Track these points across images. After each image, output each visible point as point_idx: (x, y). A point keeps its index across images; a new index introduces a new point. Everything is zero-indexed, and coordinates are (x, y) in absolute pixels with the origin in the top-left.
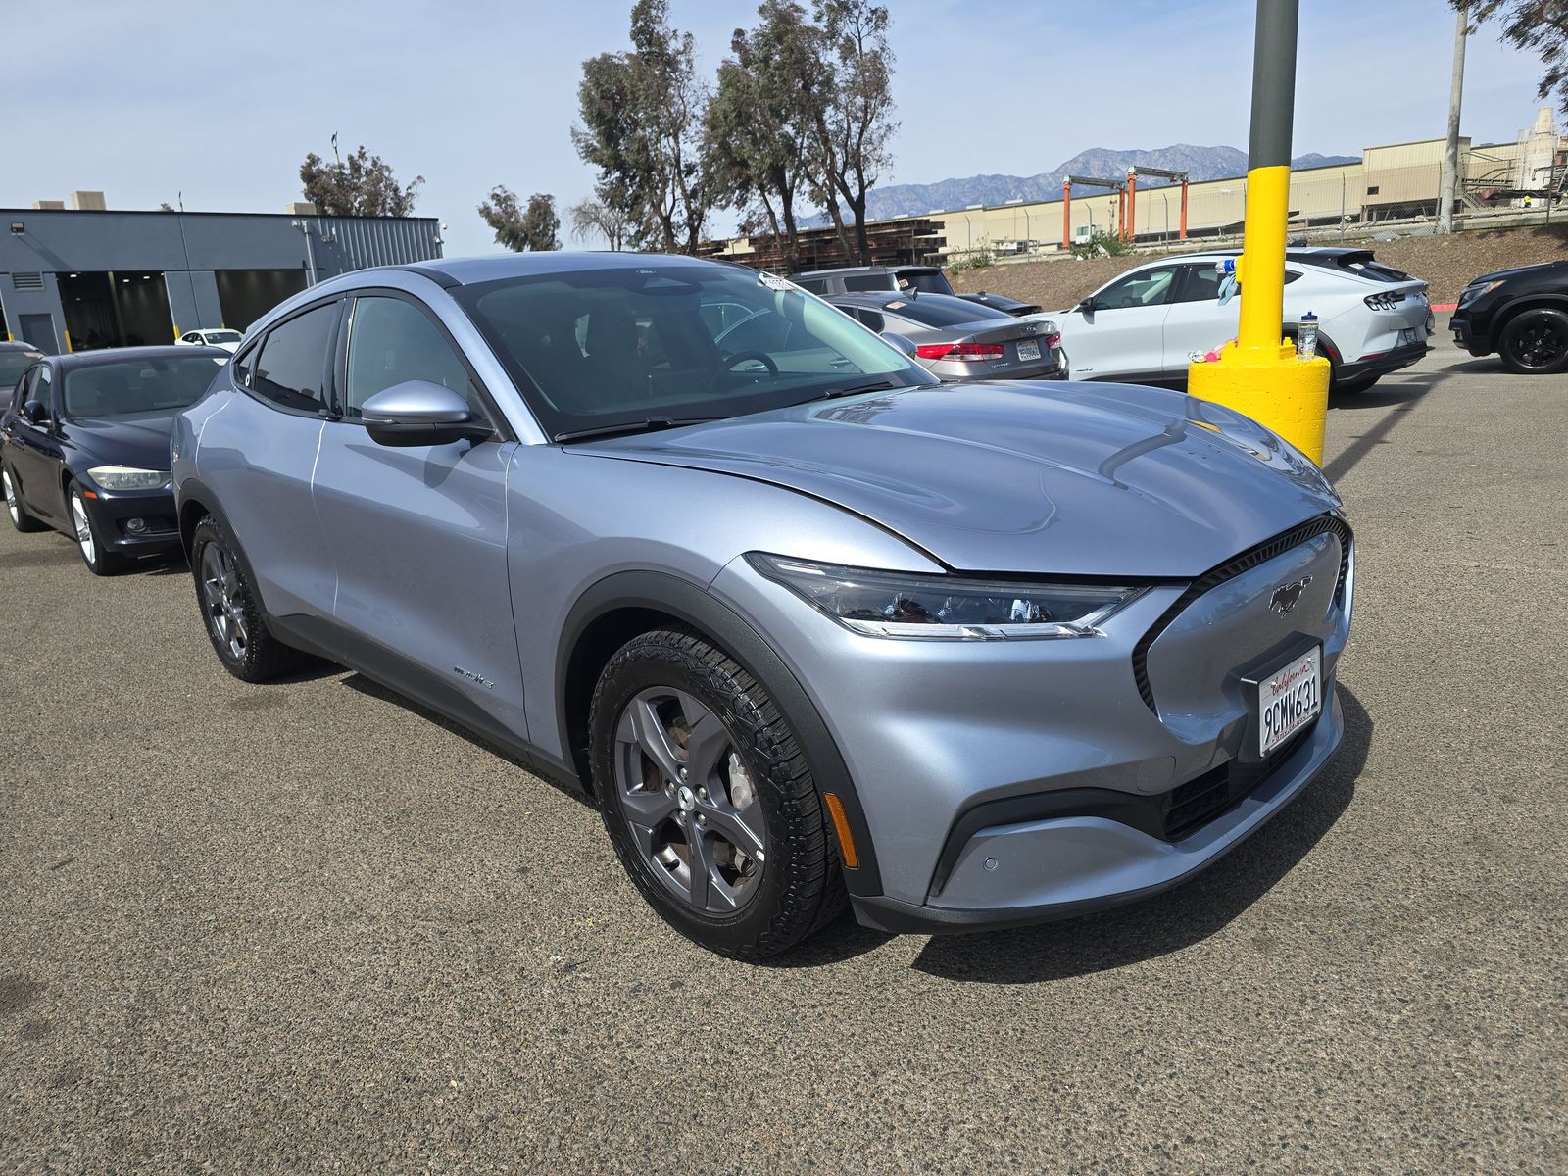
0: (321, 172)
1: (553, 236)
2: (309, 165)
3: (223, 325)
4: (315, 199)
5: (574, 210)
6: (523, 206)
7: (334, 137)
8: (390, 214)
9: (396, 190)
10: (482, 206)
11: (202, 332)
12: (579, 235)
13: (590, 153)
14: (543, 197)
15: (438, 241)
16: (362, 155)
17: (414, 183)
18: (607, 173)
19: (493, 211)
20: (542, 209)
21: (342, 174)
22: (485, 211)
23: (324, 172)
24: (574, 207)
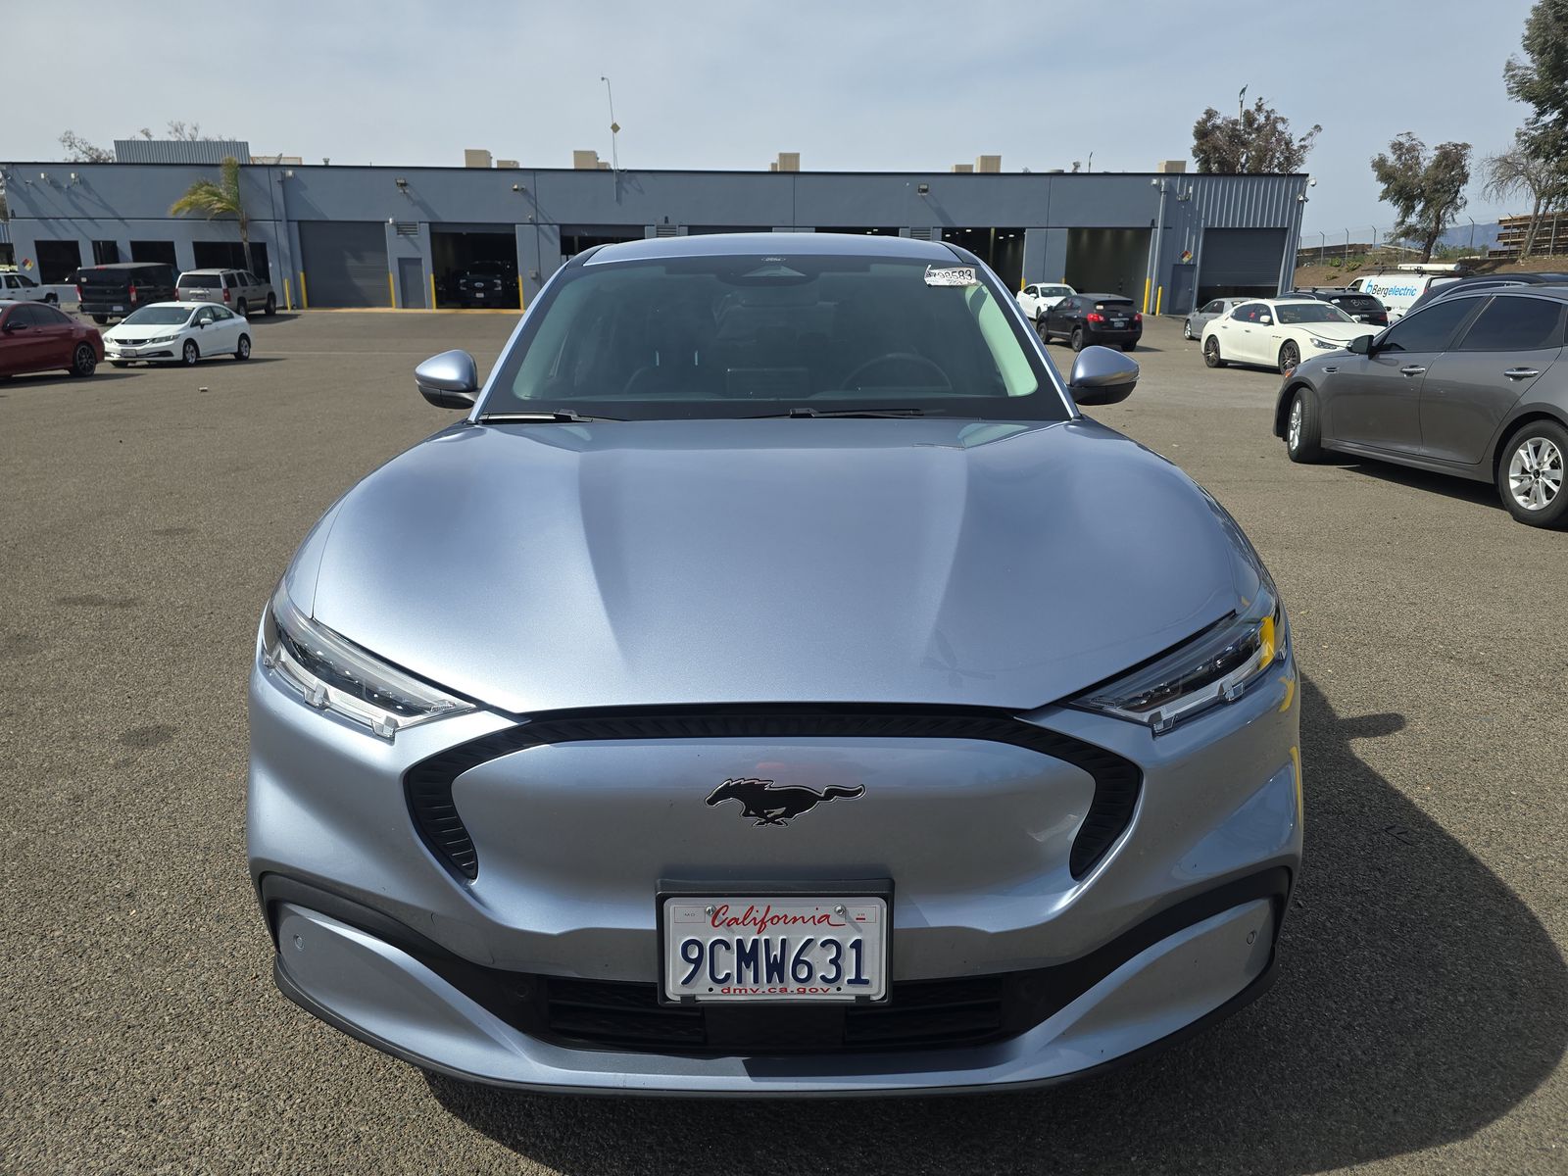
0: (1216, 127)
1: (1457, 191)
2: (1205, 121)
3: (1064, 280)
4: (1202, 156)
5: (1495, 161)
6: (1428, 157)
7: (1243, 91)
8: (1276, 170)
9: (1288, 143)
10: (1377, 158)
11: (1039, 286)
12: (1495, 192)
13: (1525, 90)
14: (1456, 146)
15: (1301, 198)
16: (1259, 108)
17: (1311, 134)
18: (1542, 113)
19: (1389, 163)
20: (1452, 162)
21: (1234, 130)
22: (1380, 165)
23: (1218, 127)
24: (1496, 156)
